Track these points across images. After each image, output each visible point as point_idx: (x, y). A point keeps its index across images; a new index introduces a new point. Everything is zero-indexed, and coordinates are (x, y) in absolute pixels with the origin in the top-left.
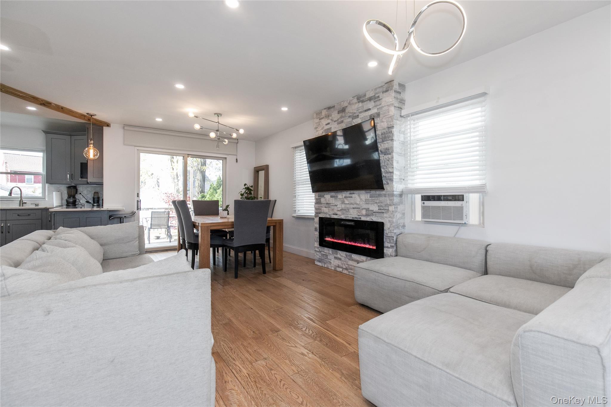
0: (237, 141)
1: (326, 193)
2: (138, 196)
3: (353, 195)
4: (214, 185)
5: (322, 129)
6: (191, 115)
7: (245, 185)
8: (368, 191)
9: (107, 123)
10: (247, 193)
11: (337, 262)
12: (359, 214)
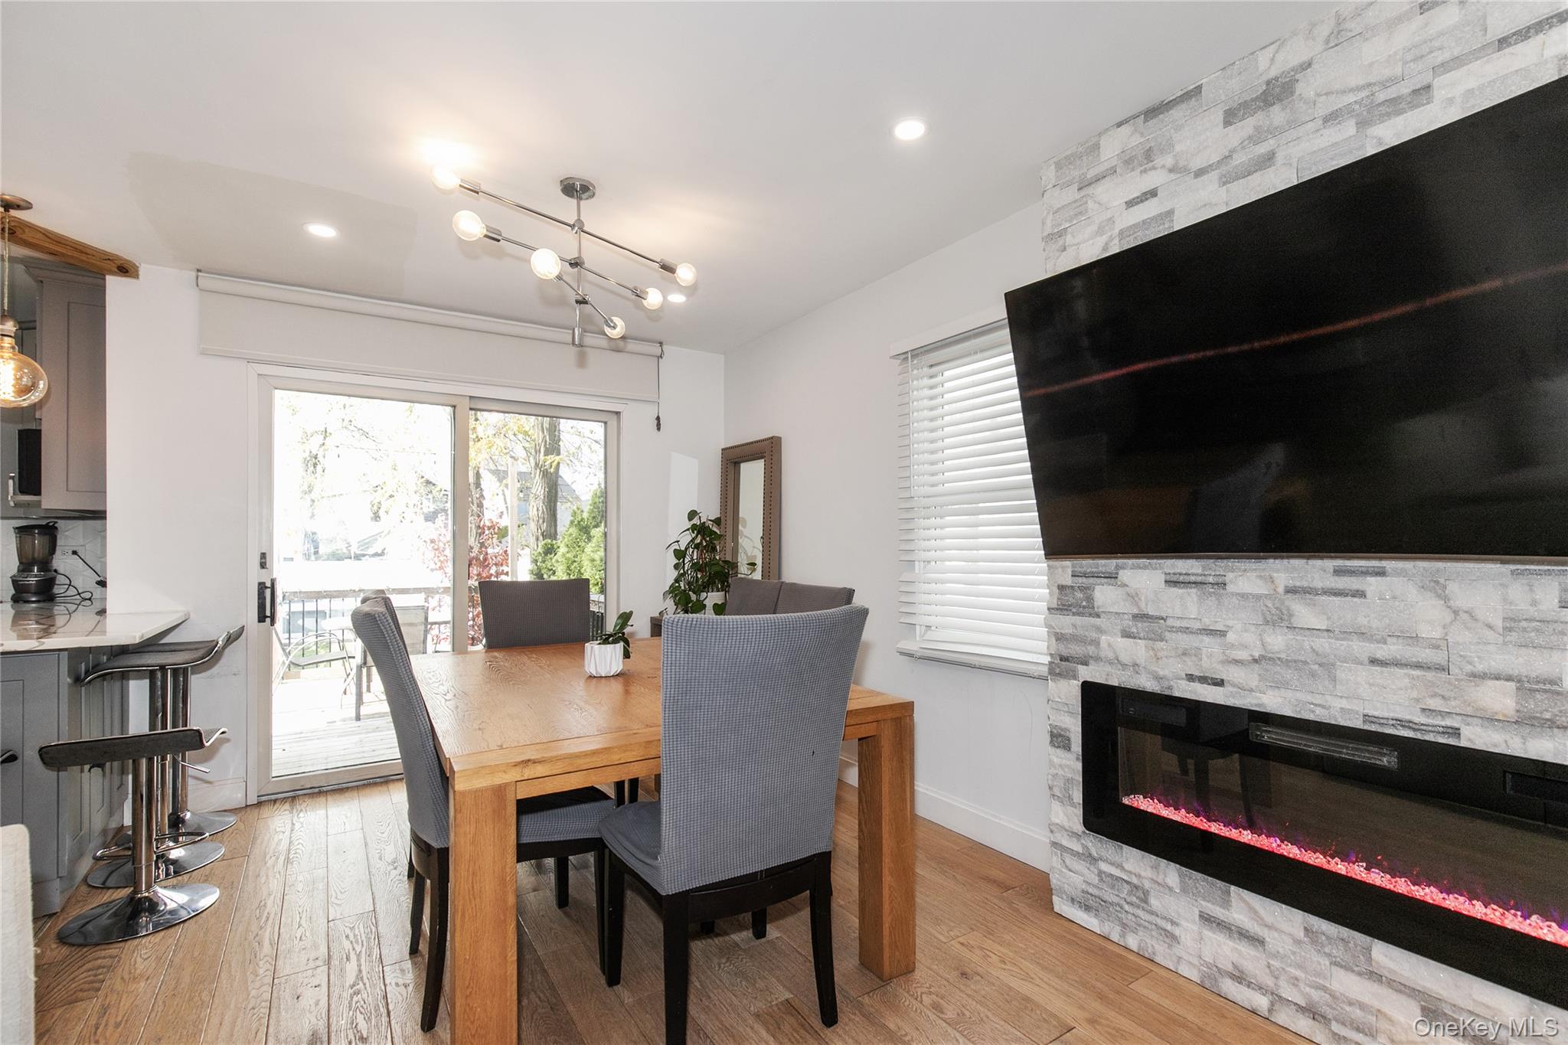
0: (658, 351)
1: (1130, 562)
2: (263, 565)
3: (1371, 580)
4: (582, 511)
5: (1100, 231)
6: (447, 179)
7: (692, 514)
8: (1532, 563)
9: (119, 258)
10: (697, 546)
11: (1224, 950)
12: (1434, 703)
